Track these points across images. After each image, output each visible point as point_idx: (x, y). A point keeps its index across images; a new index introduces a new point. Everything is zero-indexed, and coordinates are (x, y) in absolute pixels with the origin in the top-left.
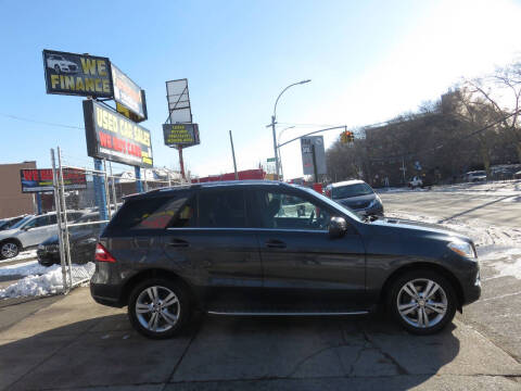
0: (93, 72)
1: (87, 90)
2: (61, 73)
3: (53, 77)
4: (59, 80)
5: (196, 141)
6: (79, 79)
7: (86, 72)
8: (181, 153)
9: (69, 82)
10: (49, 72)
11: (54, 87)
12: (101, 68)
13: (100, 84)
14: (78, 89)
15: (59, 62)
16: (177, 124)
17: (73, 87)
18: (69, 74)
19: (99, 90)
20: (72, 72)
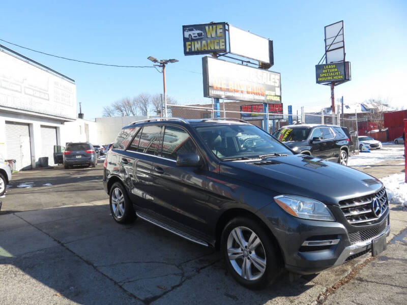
0: (214, 35)
1: (209, 49)
2: (193, 40)
3: (188, 43)
4: (191, 45)
5: (346, 78)
6: (204, 42)
7: (209, 36)
8: (332, 89)
9: (197, 46)
10: (185, 40)
11: (188, 50)
12: (219, 31)
13: (219, 44)
14: (203, 49)
15: (191, 33)
16: (332, 63)
17: (199, 49)
18: (197, 40)
19: (217, 48)
20: (200, 38)
